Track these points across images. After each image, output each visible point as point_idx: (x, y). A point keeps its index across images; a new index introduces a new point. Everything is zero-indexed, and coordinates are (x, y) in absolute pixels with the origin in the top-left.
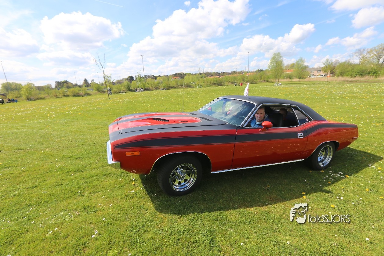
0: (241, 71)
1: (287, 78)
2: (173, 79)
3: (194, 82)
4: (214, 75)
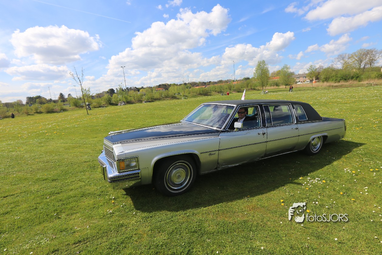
0: (228, 80)
1: (273, 86)
2: (157, 90)
3: (179, 93)
4: (200, 84)
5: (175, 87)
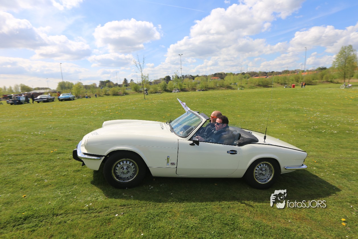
2: (212, 79)
3: (235, 83)
4: (260, 75)
5: (232, 76)
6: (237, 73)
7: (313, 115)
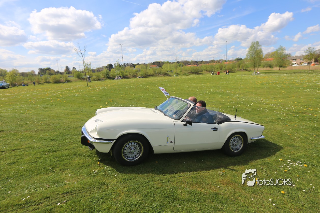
0: (220, 60)
1: (266, 67)
2: (151, 67)
3: (171, 71)
4: (192, 63)
5: (169, 64)
6: (173, 62)
7: (234, 97)
